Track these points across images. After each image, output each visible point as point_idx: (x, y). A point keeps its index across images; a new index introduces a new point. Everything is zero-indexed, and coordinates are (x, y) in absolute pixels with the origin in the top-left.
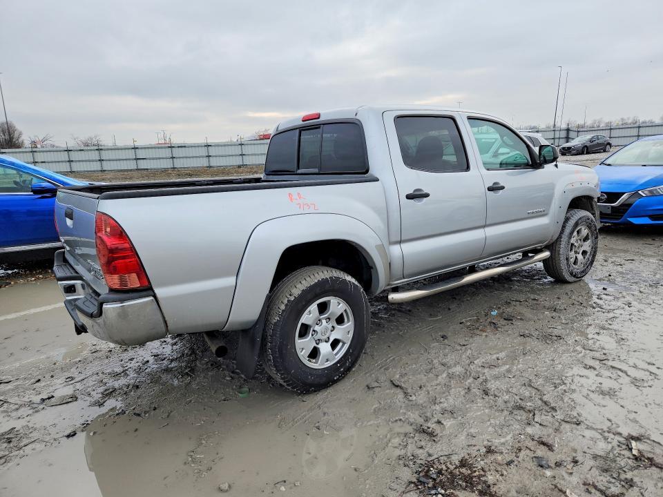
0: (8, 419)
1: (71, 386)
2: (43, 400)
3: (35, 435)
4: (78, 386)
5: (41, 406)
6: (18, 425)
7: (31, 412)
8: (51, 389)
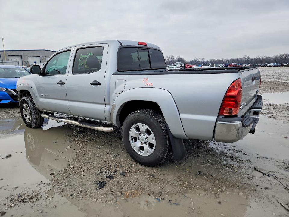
0: (287, 177)
1: (252, 174)
2: (269, 176)
3: (278, 164)
4: (249, 172)
5: (271, 173)
6: (283, 171)
7: (276, 174)
8: (262, 179)
